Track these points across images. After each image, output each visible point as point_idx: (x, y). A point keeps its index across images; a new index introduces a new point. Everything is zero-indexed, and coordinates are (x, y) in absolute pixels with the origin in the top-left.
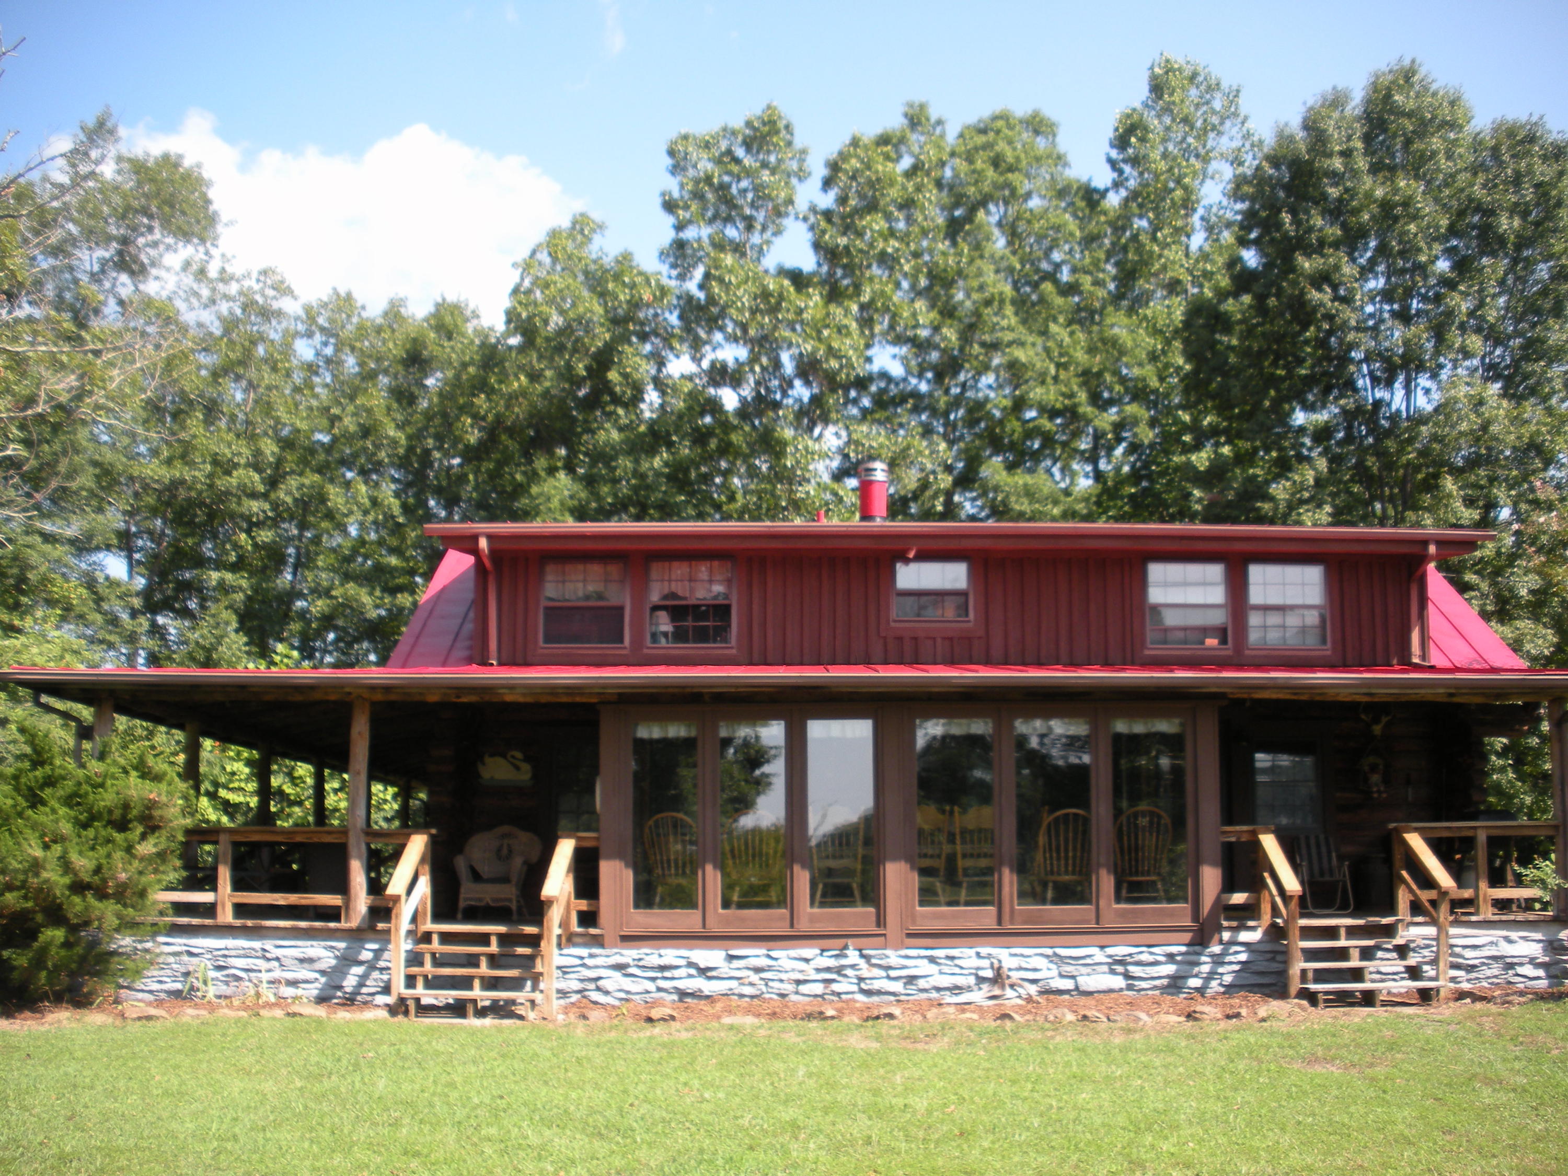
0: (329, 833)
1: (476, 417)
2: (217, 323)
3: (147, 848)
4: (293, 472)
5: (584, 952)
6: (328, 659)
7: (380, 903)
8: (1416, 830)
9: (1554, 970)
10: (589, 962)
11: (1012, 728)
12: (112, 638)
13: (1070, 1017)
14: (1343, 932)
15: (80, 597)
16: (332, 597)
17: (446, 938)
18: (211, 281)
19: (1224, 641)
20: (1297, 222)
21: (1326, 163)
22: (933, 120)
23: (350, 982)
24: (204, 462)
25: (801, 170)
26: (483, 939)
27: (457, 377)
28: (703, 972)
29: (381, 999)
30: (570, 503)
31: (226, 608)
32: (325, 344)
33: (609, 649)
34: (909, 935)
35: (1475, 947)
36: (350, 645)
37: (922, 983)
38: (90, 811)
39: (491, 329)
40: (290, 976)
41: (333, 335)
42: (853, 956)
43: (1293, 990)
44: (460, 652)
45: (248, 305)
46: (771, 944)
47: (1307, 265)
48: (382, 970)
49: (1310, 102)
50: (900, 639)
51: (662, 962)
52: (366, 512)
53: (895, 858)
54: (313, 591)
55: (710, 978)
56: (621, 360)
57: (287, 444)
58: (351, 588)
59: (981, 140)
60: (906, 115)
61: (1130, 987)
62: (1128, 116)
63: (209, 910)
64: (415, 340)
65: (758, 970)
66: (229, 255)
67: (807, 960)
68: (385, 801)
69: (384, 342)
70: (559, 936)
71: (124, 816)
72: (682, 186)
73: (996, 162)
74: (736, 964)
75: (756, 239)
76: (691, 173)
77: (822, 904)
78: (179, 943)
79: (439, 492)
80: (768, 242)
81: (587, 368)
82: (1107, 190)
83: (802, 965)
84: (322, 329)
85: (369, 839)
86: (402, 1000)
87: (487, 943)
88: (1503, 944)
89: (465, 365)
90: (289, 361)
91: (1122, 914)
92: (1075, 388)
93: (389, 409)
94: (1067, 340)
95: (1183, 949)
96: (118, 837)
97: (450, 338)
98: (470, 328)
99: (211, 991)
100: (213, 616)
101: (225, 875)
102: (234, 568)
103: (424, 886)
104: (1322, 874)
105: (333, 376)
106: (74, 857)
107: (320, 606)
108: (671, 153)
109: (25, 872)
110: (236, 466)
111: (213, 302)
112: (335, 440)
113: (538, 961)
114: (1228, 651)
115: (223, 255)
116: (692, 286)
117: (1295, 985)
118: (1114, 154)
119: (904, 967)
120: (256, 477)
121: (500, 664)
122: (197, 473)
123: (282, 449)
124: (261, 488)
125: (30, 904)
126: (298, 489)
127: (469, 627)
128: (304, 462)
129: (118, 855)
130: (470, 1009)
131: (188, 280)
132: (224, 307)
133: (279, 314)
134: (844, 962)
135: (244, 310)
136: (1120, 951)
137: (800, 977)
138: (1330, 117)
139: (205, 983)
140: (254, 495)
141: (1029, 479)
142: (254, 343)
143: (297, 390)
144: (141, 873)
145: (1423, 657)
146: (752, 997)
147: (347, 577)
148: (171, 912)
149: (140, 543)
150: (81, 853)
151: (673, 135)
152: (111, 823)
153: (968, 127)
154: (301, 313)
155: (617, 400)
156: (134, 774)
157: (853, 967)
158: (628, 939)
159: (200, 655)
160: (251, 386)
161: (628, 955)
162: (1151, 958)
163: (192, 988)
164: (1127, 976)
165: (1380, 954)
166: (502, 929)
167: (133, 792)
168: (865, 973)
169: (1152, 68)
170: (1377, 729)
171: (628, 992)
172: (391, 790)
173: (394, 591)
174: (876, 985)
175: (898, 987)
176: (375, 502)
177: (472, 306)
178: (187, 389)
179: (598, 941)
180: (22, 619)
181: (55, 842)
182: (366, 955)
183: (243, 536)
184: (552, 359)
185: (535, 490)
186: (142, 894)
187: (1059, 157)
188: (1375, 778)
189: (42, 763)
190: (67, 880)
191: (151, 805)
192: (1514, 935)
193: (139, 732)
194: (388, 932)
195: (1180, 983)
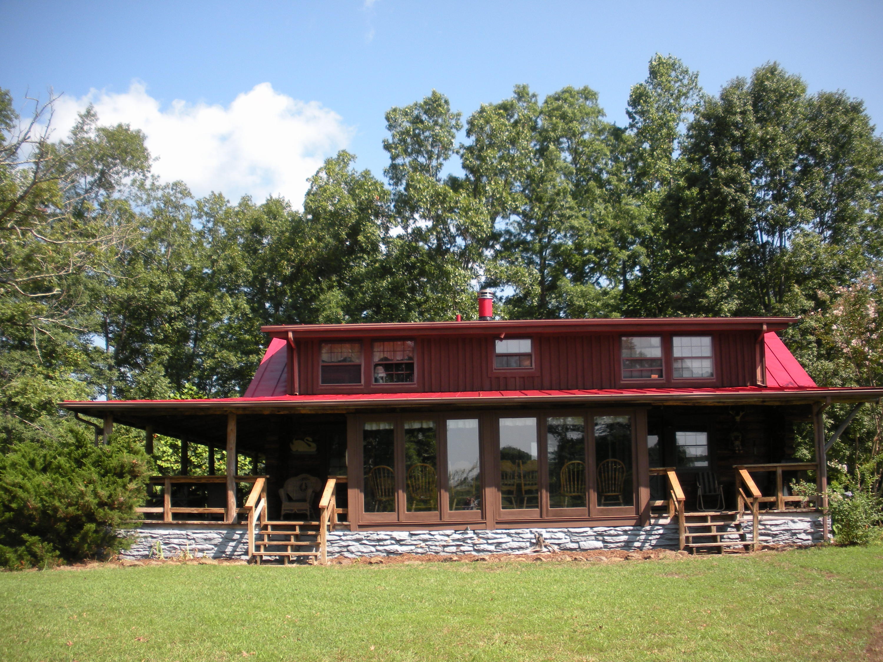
0: (218, 478)
1: (288, 260)
2: (151, 213)
3: (132, 486)
4: (192, 290)
5: (341, 533)
6: (214, 390)
7: (242, 511)
8: (746, 468)
9: (816, 536)
10: (343, 538)
11: (546, 421)
12: (100, 381)
13: (569, 559)
14: (709, 518)
15: (83, 360)
16: (214, 358)
17: (274, 527)
18: (146, 190)
19: (661, 376)
20: (718, 149)
21: (733, 118)
22: (530, 94)
23: (229, 550)
24: (145, 287)
25: (457, 124)
26: (293, 528)
27: (279, 239)
28: (399, 542)
29: (244, 557)
30: (341, 303)
31: (159, 364)
32: (208, 221)
33: (353, 385)
34: (497, 523)
35: (776, 525)
36: (225, 382)
37: (504, 546)
38: (105, 469)
39: (297, 212)
40: (200, 547)
41: (212, 217)
42: (470, 534)
43: (682, 546)
44: (280, 389)
45: (167, 202)
46: (431, 528)
47: (723, 173)
48: (244, 543)
49: (725, 85)
50: (498, 378)
51: (378, 537)
52: (232, 313)
53: (490, 486)
54: (205, 354)
55: (402, 545)
56: (364, 230)
57: (189, 275)
58: (225, 353)
59: (556, 104)
60: (515, 92)
61: (605, 547)
62: (638, 89)
63: (161, 516)
64: (256, 219)
65: (424, 541)
66: (156, 175)
67: (448, 536)
68: (245, 465)
69: (240, 220)
70: (328, 526)
71: (121, 471)
72: (394, 136)
73: (563, 117)
74: (414, 538)
75: (434, 163)
76: (399, 129)
77: (456, 509)
78: (147, 532)
79: (271, 299)
80: (441, 164)
81: (347, 234)
82: (626, 129)
83: (446, 538)
84: (206, 214)
85: (237, 481)
86: (254, 557)
87: (295, 530)
88: (790, 523)
89: (283, 232)
90: (189, 231)
91: (602, 511)
92: (607, 238)
93: (243, 256)
94: (603, 212)
95: (631, 528)
96: (119, 481)
97: (275, 219)
98: (285, 213)
99: (163, 555)
100: (152, 368)
101: (168, 499)
102: (162, 342)
103: (263, 503)
104: (710, 492)
105: (213, 238)
106: (99, 490)
107: (209, 363)
108: (388, 119)
109: (77, 497)
110: (162, 288)
111: (149, 202)
112: (214, 273)
113: (319, 537)
114: (663, 380)
115: (153, 176)
116: (401, 188)
117: (683, 544)
118: (630, 109)
119: (496, 538)
120: (173, 294)
121: (300, 394)
122: (142, 292)
123: (187, 278)
124: (176, 299)
125: (80, 512)
126: (196, 299)
127: (285, 376)
128: (198, 285)
129: (119, 489)
130: (286, 560)
131: (135, 190)
132: (155, 204)
133: (184, 206)
134: (466, 536)
135: (165, 205)
136: (601, 529)
137: (445, 543)
138: (734, 94)
139: (160, 551)
140: (172, 304)
141: (583, 288)
142: (171, 222)
143: (193, 246)
144: (130, 498)
145: (763, 382)
146: (422, 554)
147: (222, 346)
148: (143, 517)
149: (111, 328)
150: (102, 488)
151: (388, 110)
152: (115, 474)
153: (550, 97)
154: (195, 205)
155: (363, 251)
156: (125, 451)
157: (470, 538)
158: (362, 527)
159: (146, 390)
160: (169, 245)
161: (362, 534)
162: (616, 533)
163: (154, 554)
164: (604, 541)
165: (729, 529)
166: (302, 523)
167: (126, 460)
168: (476, 542)
169: (651, 62)
170: (738, 418)
171: (362, 552)
172: (248, 459)
173: (247, 353)
174: (482, 547)
175: (492, 548)
176: (236, 307)
177: (286, 200)
178: (136, 248)
179: (347, 528)
180: (54, 372)
181: (90, 483)
182: (236, 537)
183: (167, 325)
184: (328, 230)
185: (322, 297)
186: (131, 508)
187: (599, 112)
188: (737, 443)
189: (81, 447)
190: (96, 501)
191: (134, 466)
192: (796, 519)
193: (123, 431)
194: (247, 525)
195: (630, 545)
